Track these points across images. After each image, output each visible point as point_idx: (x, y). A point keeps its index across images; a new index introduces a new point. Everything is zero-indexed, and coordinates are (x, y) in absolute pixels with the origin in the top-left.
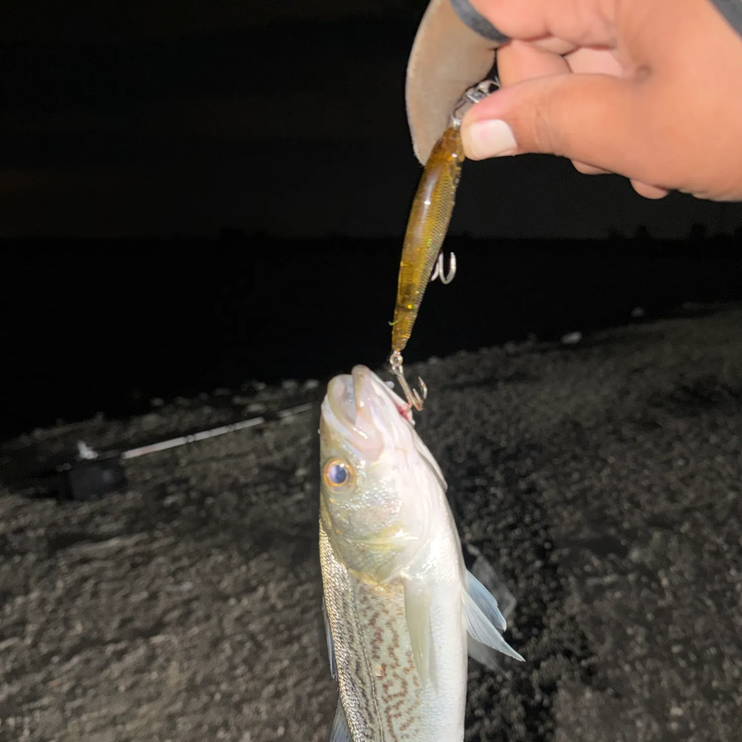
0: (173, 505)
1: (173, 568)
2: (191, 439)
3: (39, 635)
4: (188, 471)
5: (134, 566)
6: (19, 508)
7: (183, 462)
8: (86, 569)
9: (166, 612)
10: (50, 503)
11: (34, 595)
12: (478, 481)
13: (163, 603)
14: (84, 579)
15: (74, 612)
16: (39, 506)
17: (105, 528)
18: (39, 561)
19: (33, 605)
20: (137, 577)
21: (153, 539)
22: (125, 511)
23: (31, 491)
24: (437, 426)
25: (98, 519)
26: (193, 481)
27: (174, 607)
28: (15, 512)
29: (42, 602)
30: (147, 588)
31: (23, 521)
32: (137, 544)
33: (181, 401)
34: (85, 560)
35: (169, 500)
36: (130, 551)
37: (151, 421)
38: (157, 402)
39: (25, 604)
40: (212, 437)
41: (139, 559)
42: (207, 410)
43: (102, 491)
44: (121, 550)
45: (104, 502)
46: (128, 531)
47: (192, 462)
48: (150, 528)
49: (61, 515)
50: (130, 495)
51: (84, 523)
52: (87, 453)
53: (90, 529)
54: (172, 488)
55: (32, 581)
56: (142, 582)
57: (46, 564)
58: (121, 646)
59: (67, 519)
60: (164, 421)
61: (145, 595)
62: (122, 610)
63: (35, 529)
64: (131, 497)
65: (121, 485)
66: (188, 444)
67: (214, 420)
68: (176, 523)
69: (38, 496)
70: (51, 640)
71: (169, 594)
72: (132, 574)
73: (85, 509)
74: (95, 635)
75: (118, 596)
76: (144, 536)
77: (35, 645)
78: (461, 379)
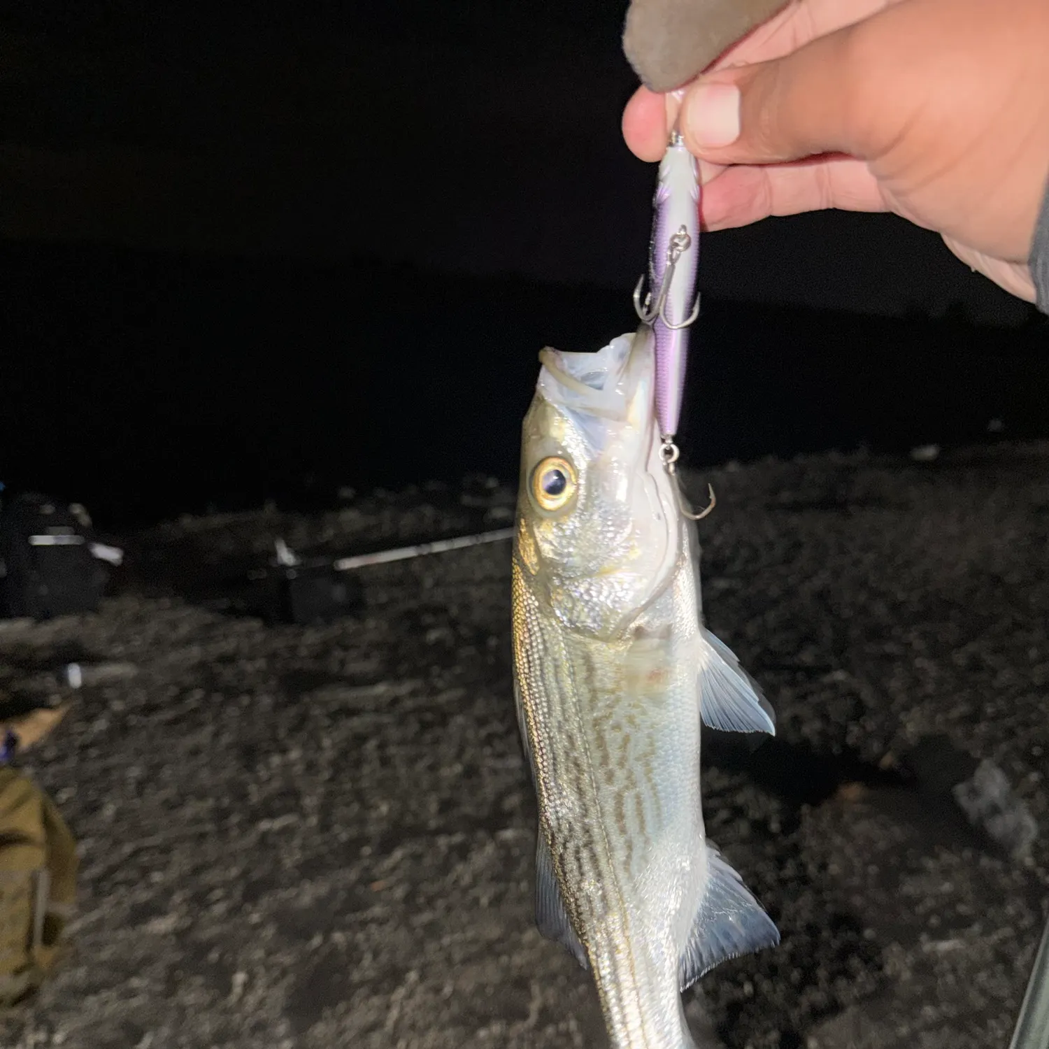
0: (439, 643)
1: (483, 733)
2: (425, 550)
3: (325, 810)
4: (439, 597)
5: (425, 726)
6: (209, 627)
7: (428, 582)
8: (356, 723)
9: (501, 796)
10: (255, 624)
11: (294, 754)
12: (890, 648)
14: (360, 739)
15: (365, 784)
16: (240, 626)
17: (356, 667)
18: (277, 707)
19: (299, 769)
20: (436, 741)
21: (434, 691)
22: (376, 646)
23: (224, 603)
25: (338, 654)
26: (454, 611)
27: (507, 792)
28: (204, 635)
29: (311, 767)
30: (459, 756)
31: (228, 646)
32: (414, 694)
33: (381, 493)
34: (350, 712)
35: (433, 636)
36: (409, 704)
37: (352, 519)
38: (347, 493)
39: (287, 766)
40: (452, 550)
41: (429, 716)
42: (428, 511)
43: (330, 614)
44: (395, 701)
45: (335, 630)
46: (390, 672)
47: (437, 584)
48: (423, 673)
49: (279, 643)
50: (371, 623)
51: (323, 653)
52: (286, 556)
53: (334, 667)
54: (428, 619)
55: (282, 733)
56: (447, 750)
57: (293, 711)
58: (458, 838)
59: (293, 649)
60: (372, 520)
61: (458, 768)
62: (435, 787)
63: (251, 659)
64: (374, 628)
65: (356, 607)
66: (420, 556)
67: (446, 526)
68: (458, 670)
69: (233, 613)
70: (347, 823)
71: (495, 772)
72: (428, 737)
73: (311, 637)
74: (409, 820)
75: (421, 766)
76: (416, 684)
77: (325, 827)
78: (786, 496)
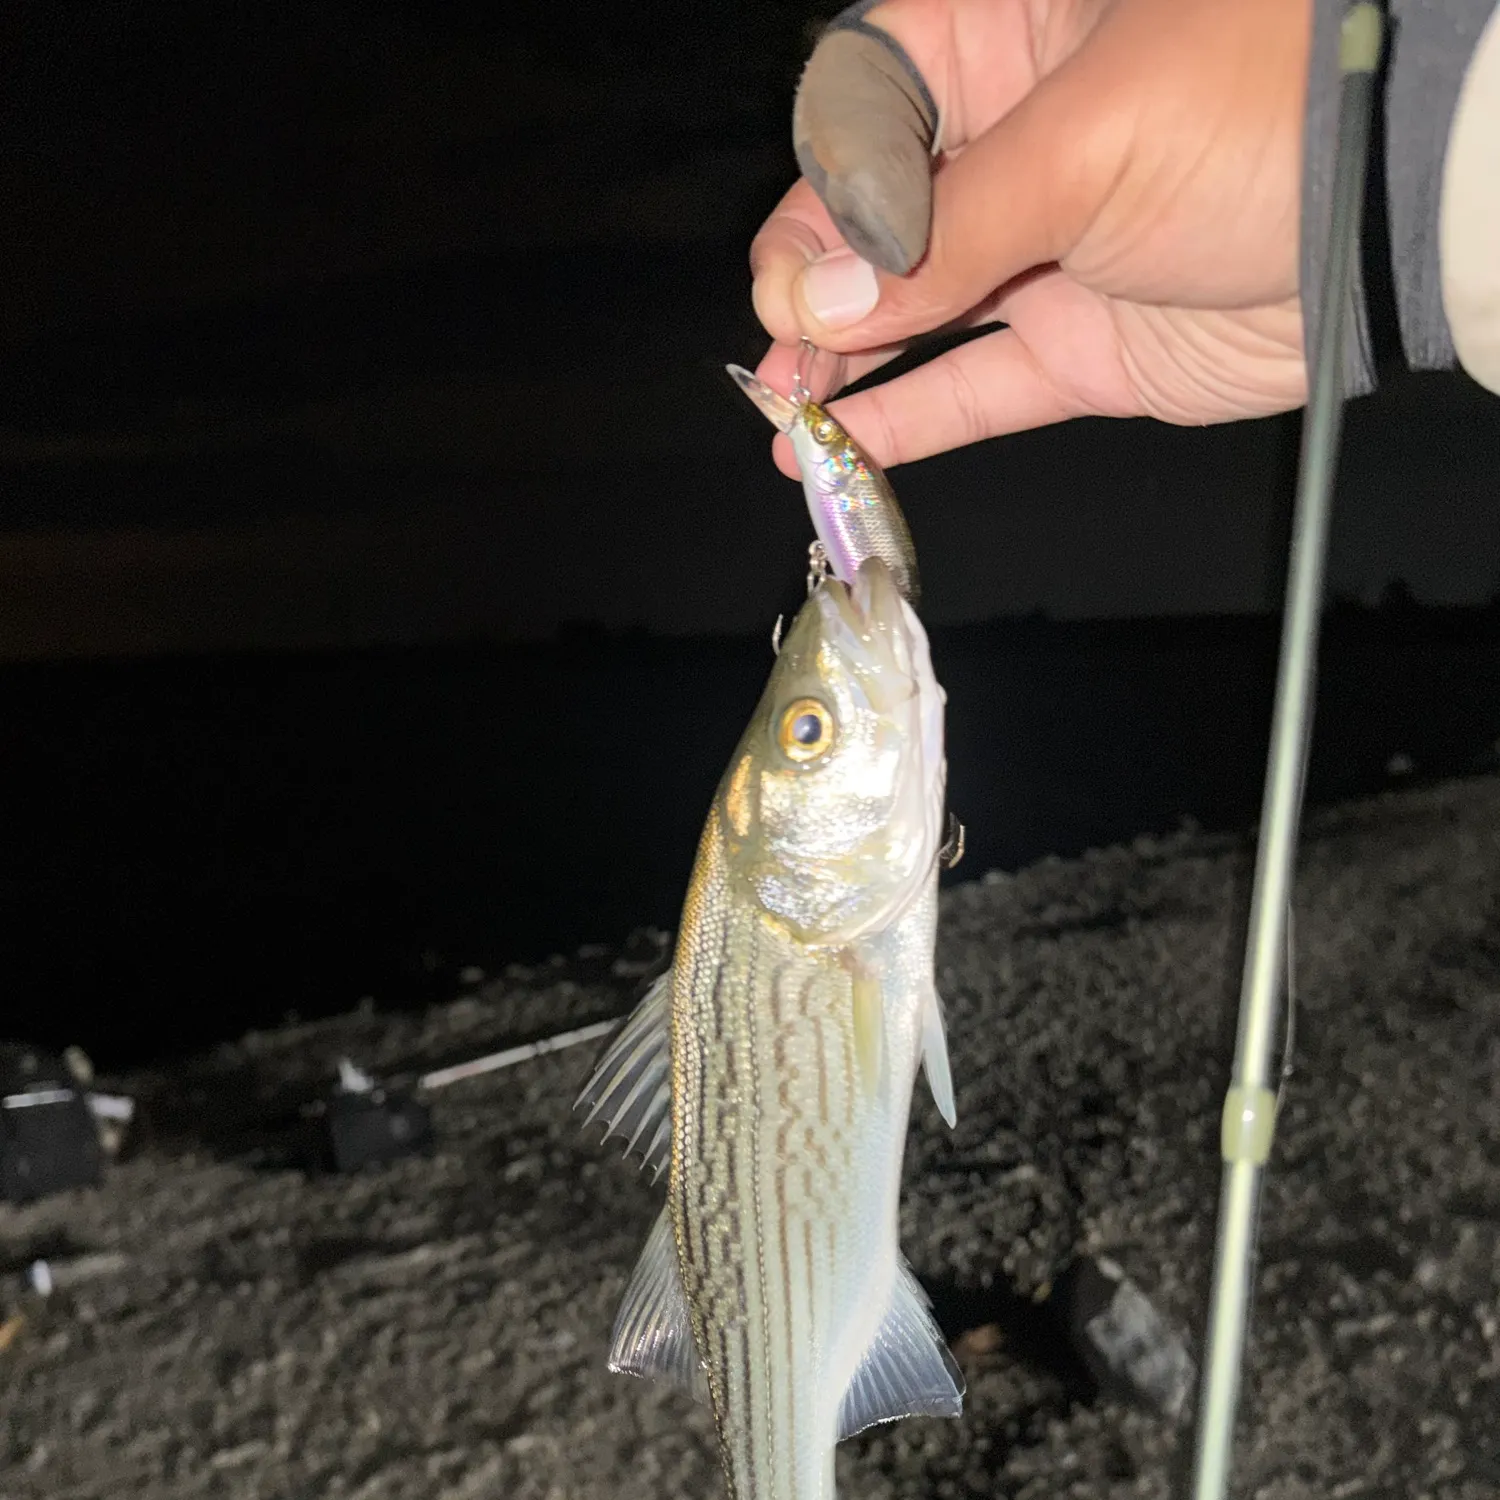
0: (523, 1179)
1: (535, 1303)
2: (543, 1047)
3: (301, 1436)
4: (543, 1113)
5: (463, 1300)
6: (235, 1189)
7: (533, 1093)
8: (375, 1308)
9: (531, 1390)
10: (294, 1179)
11: (285, 1359)
12: (1106, 1125)
13: (523, 1373)
14: (374, 1328)
15: (361, 1391)
16: (272, 1185)
17: (402, 1227)
18: (286, 1293)
19: (284, 1379)
20: (471, 1322)
21: (492, 1249)
22: (437, 1193)
23: (257, 1156)
24: (1013, 1013)
25: (386, 1209)
26: (555, 1132)
27: (545, 1381)
28: (229, 1198)
29: (300, 1374)
30: (492, 1342)
31: (246, 1216)
32: (464, 1257)
33: (515, 971)
34: (371, 1291)
35: (515, 1170)
36: (452, 1272)
37: (464, 1013)
38: (472, 974)
39: (270, 1378)
40: (580, 1044)
41: (471, 1287)
42: (567, 989)
43: (389, 1154)
44: (437, 1269)
45: (394, 1176)
46: (444, 1232)
47: (547, 1094)
48: (484, 1225)
49: (316, 1204)
50: (441, 1161)
51: (362, 1216)
52: (354, 1080)
53: (373, 1229)
54: (517, 1146)
55: (277, 1332)
56: (482, 1332)
57: (300, 1299)
58: (456, 1456)
59: (329, 1210)
60: (489, 1013)
61: (488, 1356)
62: (450, 1387)
63: (271, 1230)
64: (444, 1167)
65: (425, 1142)
66: (537, 1057)
67: (582, 1010)
68: (532, 1216)
69: (268, 1167)
70: (324, 1446)
71: (533, 1356)
72: (462, 1317)
73: (359, 1191)
74: (404, 1436)
75: (440, 1359)
76: (475, 1241)
77: (295, 1456)
78: (1053, 914)
